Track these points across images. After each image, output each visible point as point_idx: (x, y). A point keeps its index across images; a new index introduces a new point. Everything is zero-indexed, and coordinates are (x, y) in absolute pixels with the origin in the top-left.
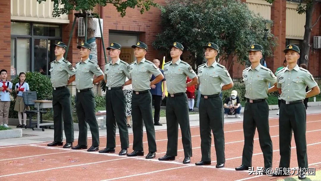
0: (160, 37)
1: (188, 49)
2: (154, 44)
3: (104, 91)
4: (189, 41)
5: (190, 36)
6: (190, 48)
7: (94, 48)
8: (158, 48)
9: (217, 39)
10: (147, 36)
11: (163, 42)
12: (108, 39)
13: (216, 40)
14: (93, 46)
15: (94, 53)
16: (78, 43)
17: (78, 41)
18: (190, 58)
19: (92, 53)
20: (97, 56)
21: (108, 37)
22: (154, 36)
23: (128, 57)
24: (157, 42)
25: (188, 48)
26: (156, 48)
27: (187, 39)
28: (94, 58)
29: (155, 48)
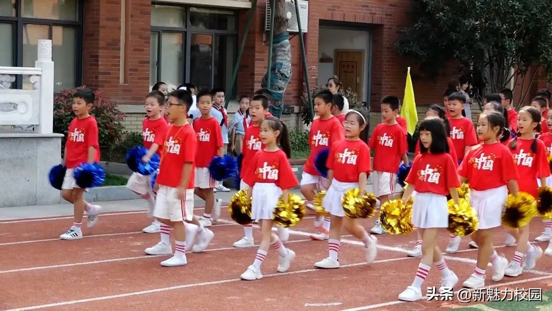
0: (408, 34)
1: (455, 56)
2: (397, 44)
3: (306, 124)
4: (457, 41)
5: (459, 32)
6: (460, 54)
7: (285, 51)
8: (403, 52)
9: (507, 38)
10: (386, 32)
11: (412, 43)
12: (318, 35)
13: (505, 40)
14: (285, 47)
15: (286, 59)
16: (265, 42)
17: (264, 40)
18: (460, 71)
19: (282, 60)
20: (290, 65)
21: (318, 32)
22: (398, 32)
23: (353, 67)
24: (402, 43)
25: (455, 53)
26: (401, 51)
27: (454, 37)
28: (285, 68)
29: (399, 52)
